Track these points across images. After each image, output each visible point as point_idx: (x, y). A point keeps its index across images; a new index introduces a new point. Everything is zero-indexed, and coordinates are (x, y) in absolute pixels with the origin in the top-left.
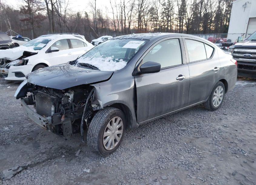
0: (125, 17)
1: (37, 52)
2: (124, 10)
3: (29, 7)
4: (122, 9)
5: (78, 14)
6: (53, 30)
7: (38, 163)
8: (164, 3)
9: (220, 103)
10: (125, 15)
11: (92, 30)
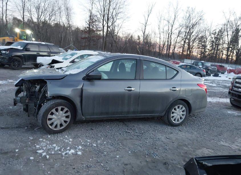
0: (171, 43)
1: (63, 61)
2: (171, 36)
3: (89, 28)
4: (169, 35)
5: (132, 37)
6: (105, 48)
7: (8, 128)
8: (215, 32)
9: (180, 121)
10: (171, 40)
11: (138, 51)
